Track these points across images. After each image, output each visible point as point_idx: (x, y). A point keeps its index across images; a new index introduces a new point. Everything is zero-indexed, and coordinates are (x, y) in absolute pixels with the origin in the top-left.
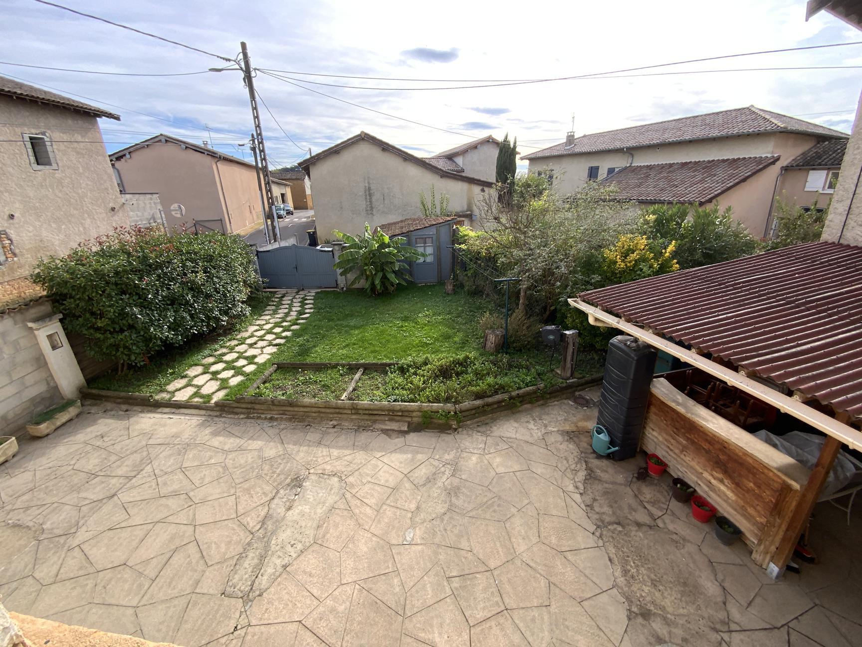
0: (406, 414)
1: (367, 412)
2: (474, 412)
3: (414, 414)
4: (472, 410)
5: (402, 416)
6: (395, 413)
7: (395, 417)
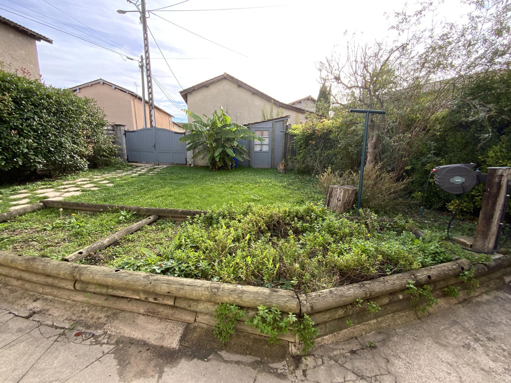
0: (184, 304)
1: (104, 291)
2: (341, 312)
3: (201, 307)
4: (336, 308)
5: (173, 307)
6: (160, 300)
7: (161, 309)
